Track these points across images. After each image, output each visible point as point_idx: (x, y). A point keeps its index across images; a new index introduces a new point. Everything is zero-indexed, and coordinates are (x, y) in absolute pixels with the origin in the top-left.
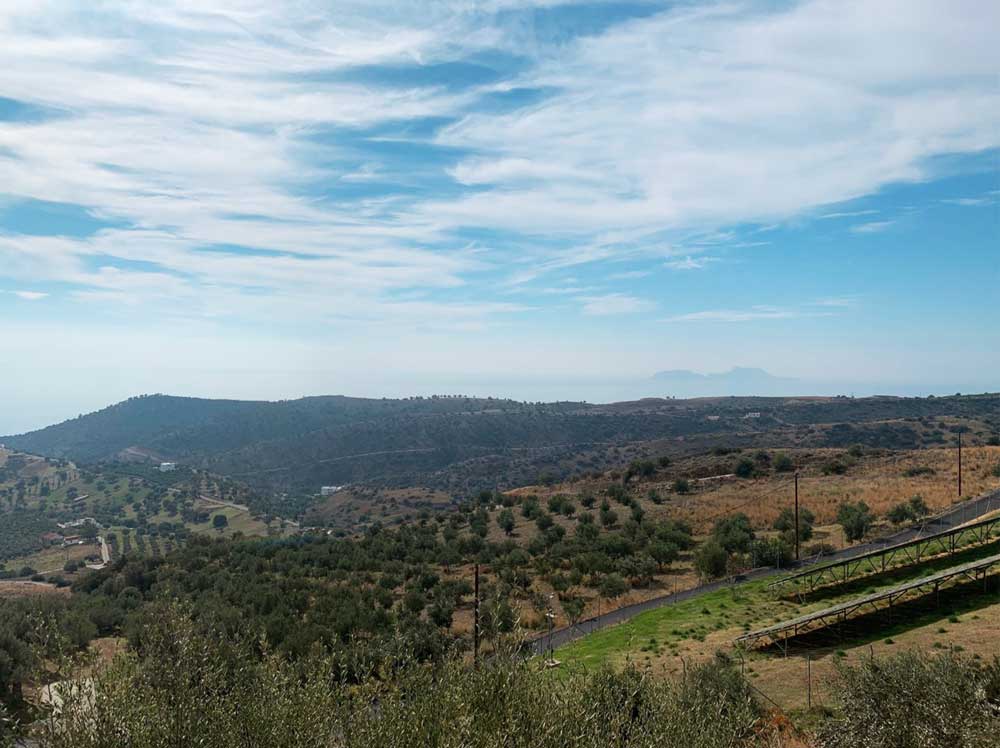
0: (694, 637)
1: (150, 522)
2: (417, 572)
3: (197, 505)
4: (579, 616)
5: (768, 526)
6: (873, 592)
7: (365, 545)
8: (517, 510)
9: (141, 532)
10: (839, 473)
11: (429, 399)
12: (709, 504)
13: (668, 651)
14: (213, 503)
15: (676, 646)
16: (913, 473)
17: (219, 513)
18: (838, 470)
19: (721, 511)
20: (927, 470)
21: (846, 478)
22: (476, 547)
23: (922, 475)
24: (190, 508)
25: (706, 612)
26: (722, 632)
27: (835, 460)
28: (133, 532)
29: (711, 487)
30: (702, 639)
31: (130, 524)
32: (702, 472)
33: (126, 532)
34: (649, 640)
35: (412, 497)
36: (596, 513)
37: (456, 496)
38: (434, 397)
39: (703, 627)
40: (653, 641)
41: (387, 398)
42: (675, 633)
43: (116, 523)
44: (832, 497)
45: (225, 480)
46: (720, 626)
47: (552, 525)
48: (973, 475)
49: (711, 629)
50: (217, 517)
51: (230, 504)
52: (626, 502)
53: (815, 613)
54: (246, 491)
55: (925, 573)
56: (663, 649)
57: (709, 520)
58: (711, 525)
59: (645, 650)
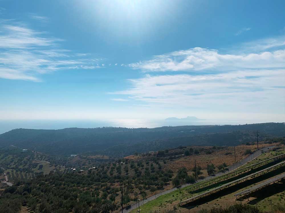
0: (170, 203)
1: (20, 168)
2: (104, 185)
3: (34, 162)
4: (145, 197)
5: (191, 170)
6: (208, 190)
7: (89, 177)
8: (129, 165)
9: (17, 171)
10: (210, 154)
11: (102, 128)
12: (177, 164)
13: (164, 207)
14: (39, 161)
15: (166, 205)
16: (227, 154)
17: (41, 164)
18: (210, 153)
19: (180, 166)
20: (230, 153)
21: (211, 155)
22: (119, 178)
23: (229, 155)
24: (32, 163)
25: (173, 196)
26: (176, 201)
27: (209, 150)
28: (15, 171)
29: (179, 158)
30: (171, 203)
31: (13, 168)
32: (176, 154)
33: (12, 171)
34: (160, 204)
35: (98, 158)
36: (149, 167)
37: (110, 157)
38: (104, 127)
39: (172, 200)
40: (161, 204)
41: (90, 128)
42: (166, 202)
43: (9, 168)
44: (207, 161)
45: (42, 154)
46: (176, 200)
47: (138, 170)
48: (240, 155)
49: (174, 200)
50: (40, 166)
51: (44, 161)
52: (157, 163)
53: (196, 196)
54: (48, 157)
55: (220, 185)
56: (163, 206)
57: (177, 169)
58: (178, 170)
59: (159, 206)
